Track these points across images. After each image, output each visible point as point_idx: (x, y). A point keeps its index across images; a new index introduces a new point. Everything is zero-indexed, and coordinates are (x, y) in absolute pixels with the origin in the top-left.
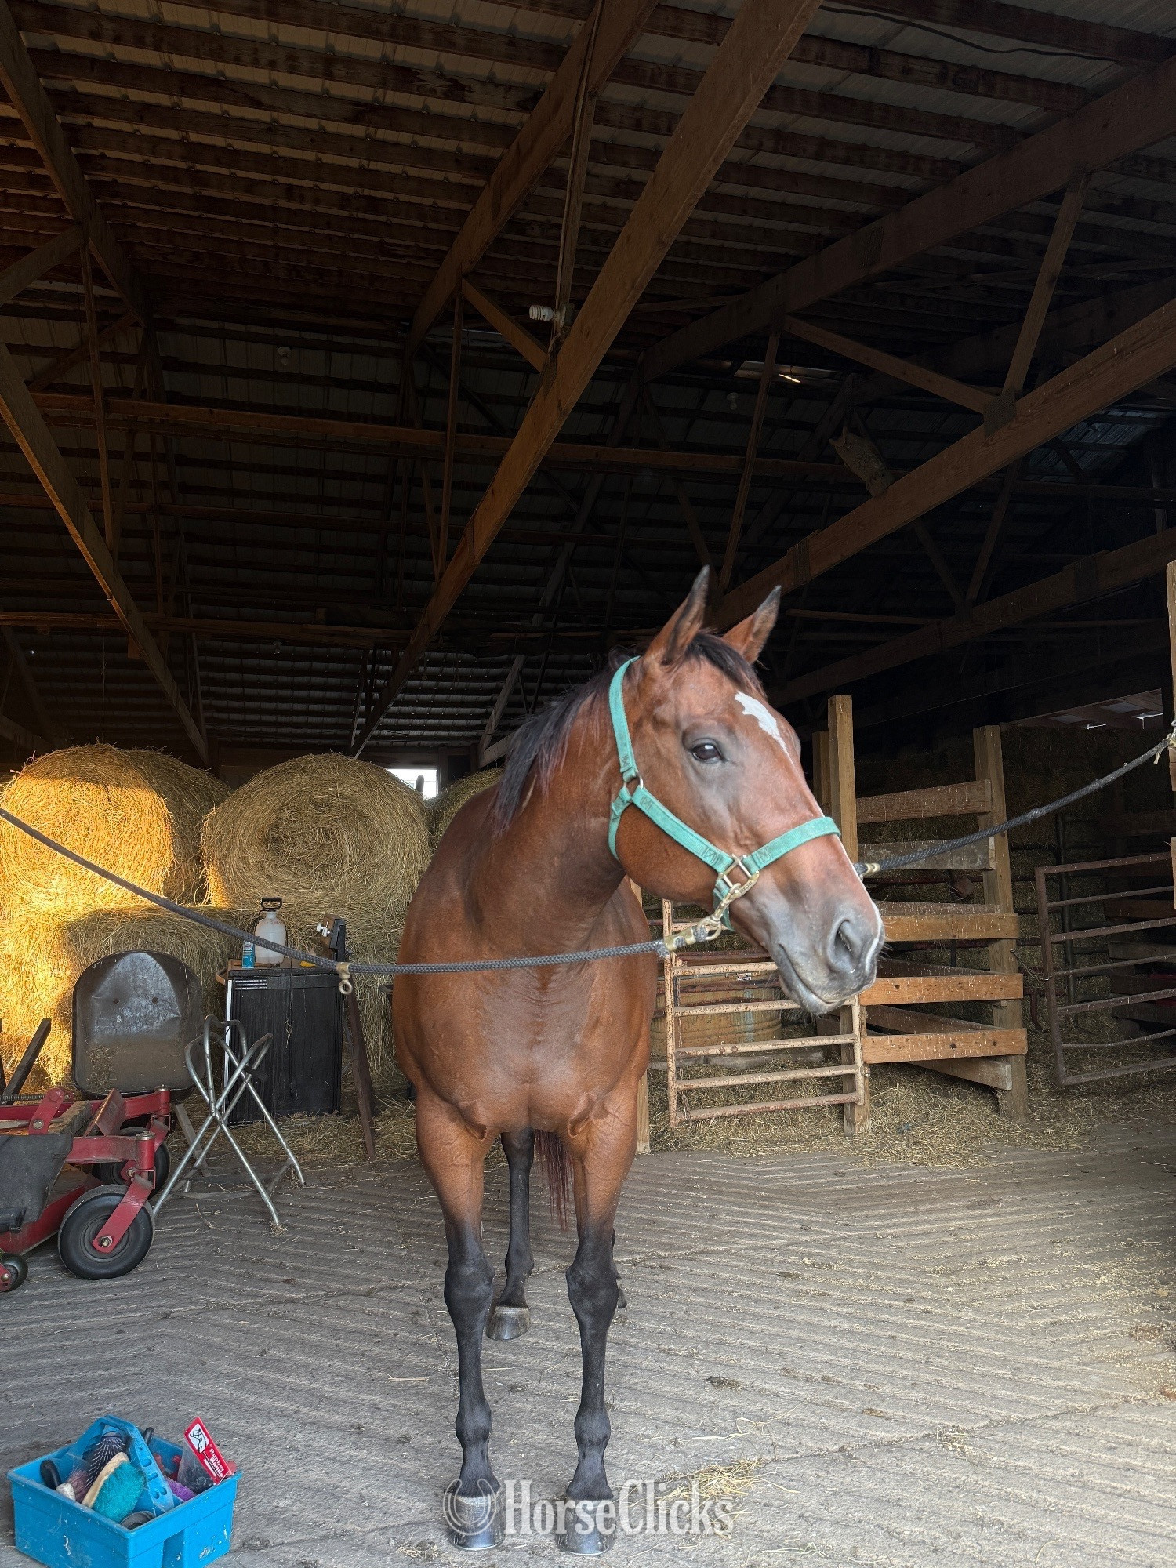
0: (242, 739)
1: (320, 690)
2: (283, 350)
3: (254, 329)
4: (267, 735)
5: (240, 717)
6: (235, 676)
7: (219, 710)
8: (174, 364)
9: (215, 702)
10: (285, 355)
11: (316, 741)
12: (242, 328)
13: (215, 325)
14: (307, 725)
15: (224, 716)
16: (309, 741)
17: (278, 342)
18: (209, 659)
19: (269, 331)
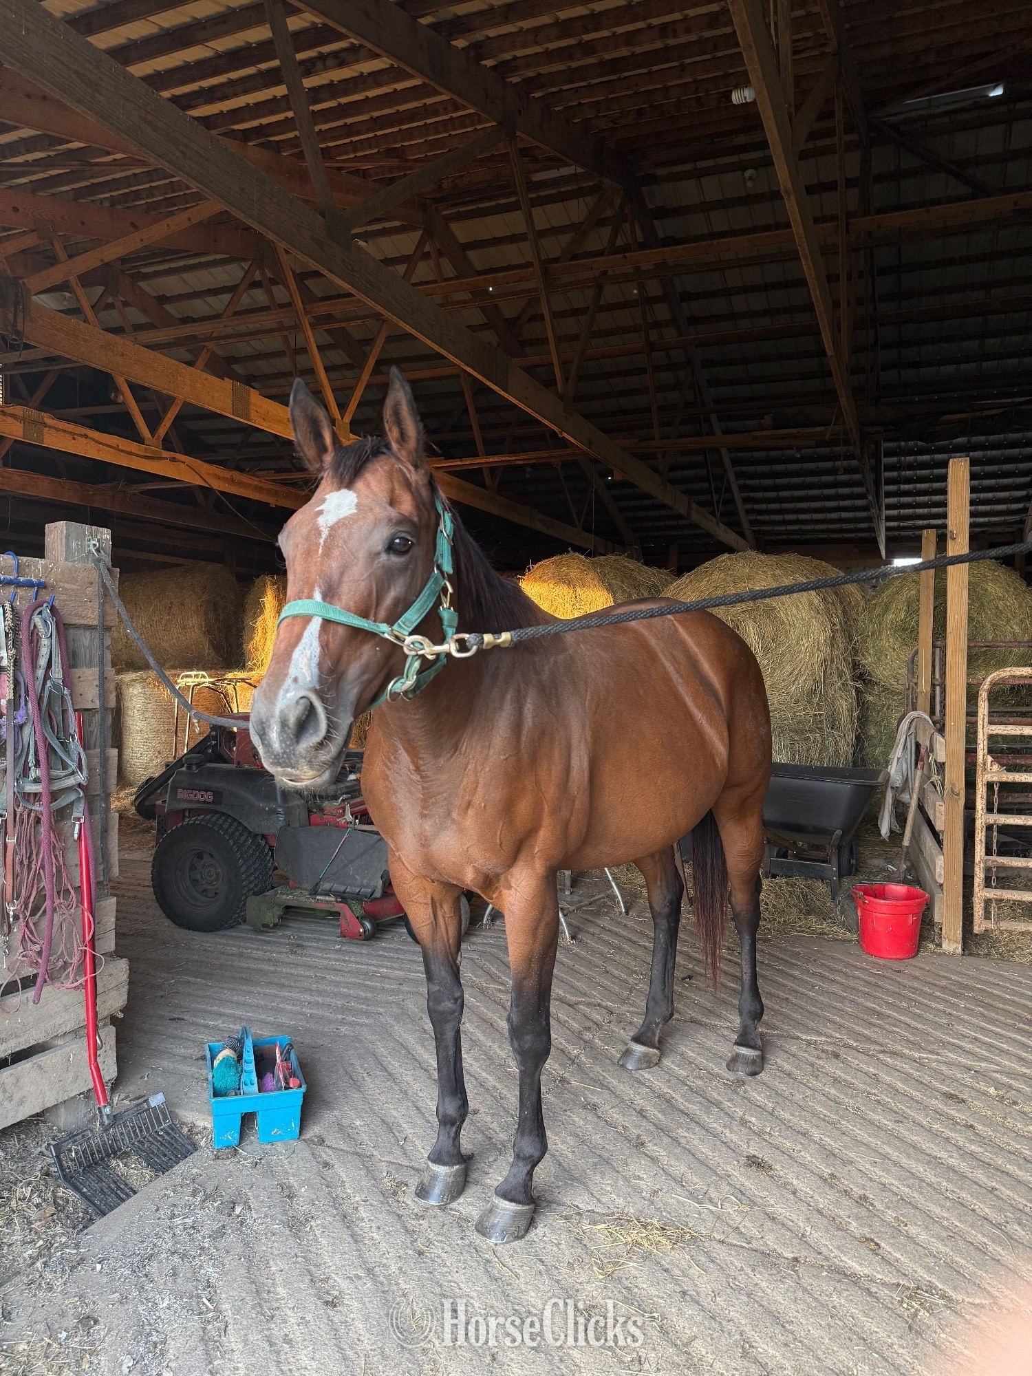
0: (785, 537)
1: (846, 487)
2: (749, 173)
3: (722, 161)
4: (808, 532)
5: (779, 517)
6: (767, 482)
7: (760, 512)
8: (664, 213)
9: (756, 507)
10: (750, 178)
11: (853, 535)
12: (710, 163)
13: (688, 167)
14: (841, 520)
15: (766, 518)
16: (846, 535)
17: (742, 167)
18: (744, 469)
19: (734, 159)
